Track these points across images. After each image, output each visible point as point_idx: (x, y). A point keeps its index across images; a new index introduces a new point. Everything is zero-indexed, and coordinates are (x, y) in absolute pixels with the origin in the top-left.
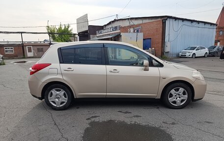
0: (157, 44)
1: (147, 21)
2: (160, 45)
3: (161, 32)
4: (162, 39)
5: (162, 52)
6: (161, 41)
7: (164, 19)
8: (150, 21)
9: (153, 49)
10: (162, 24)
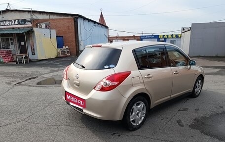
0: (70, 42)
1: (55, 17)
2: (74, 44)
3: (74, 30)
4: (76, 38)
5: (77, 51)
6: (74, 39)
7: (76, 17)
8: (59, 17)
9: (67, 47)
10: (73, 22)
